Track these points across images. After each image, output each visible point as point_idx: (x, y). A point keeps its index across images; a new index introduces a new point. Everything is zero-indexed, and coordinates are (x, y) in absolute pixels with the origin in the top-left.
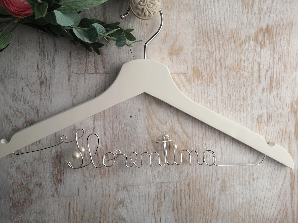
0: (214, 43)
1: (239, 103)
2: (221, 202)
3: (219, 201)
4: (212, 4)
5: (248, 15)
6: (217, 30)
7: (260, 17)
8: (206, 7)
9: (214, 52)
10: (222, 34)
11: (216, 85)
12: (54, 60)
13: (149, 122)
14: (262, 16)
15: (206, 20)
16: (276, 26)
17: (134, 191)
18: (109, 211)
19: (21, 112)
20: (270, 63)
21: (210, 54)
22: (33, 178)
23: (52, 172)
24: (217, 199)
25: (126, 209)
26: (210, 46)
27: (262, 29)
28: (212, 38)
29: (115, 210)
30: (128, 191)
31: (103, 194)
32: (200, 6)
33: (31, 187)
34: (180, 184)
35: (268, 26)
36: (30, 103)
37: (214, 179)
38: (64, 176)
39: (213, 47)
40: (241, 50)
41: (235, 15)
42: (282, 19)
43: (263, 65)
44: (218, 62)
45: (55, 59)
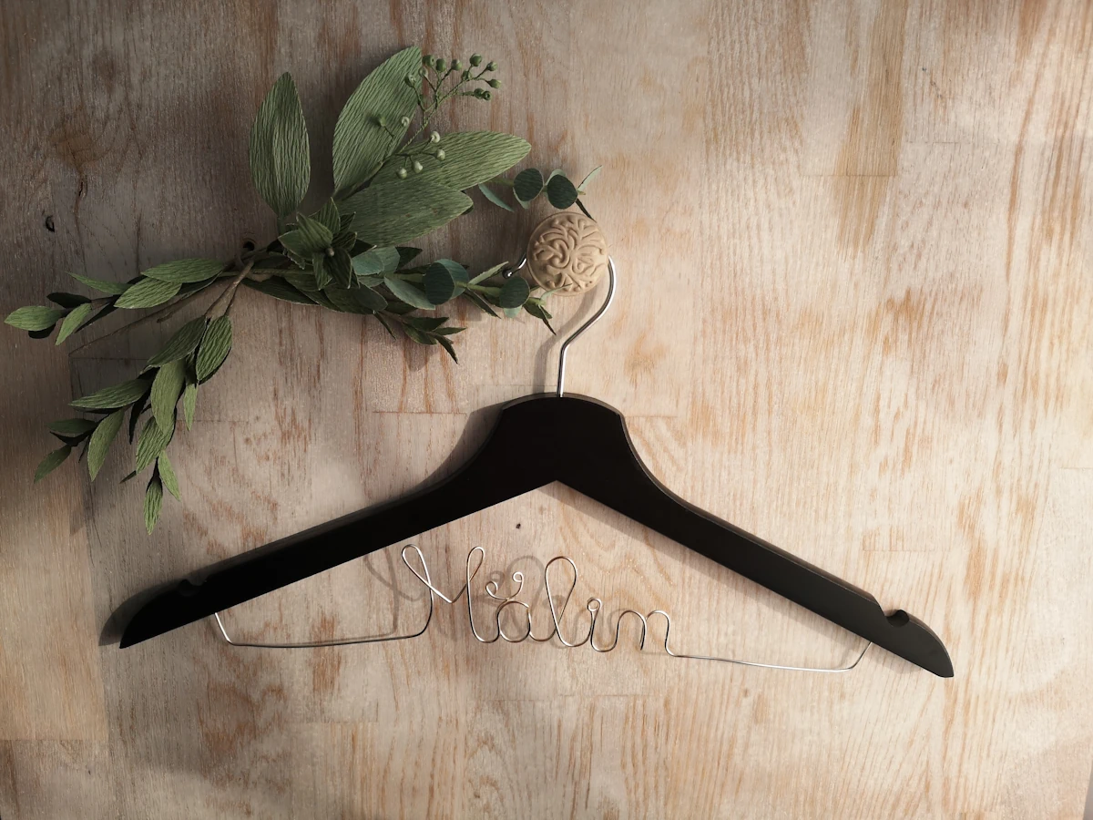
0: (752, 338)
1: (815, 499)
2: (751, 751)
3: (746, 746)
4: (754, 232)
5: (854, 264)
6: (763, 305)
7: (888, 270)
8: (737, 241)
9: (753, 363)
10: (778, 315)
11: (754, 448)
12: (319, 378)
13: (568, 541)
14: (894, 266)
15: (735, 276)
16: (933, 294)
17: (520, 714)
18: (454, 762)
19: (231, 507)
20: (906, 395)
21: (742, 367)
22: (259, 674)
23: (310, 660)
24: (740, 742)
25: (499, 758)
26: (742, 346)
27: (890, 302)
28: (749, 323)
29: (472, 760)
30: (506, 714)
31: (440, 718)
32: (719, 238)
33: (256, 696)
34: (645, 702)
35: (908, 293)
36: (253, 487)
37: (735, 691)
38: (340, 670)
39: (752, 349)
40: (826, 357)
41: (817, 264)
42: (952, 275)
43: (887, 400)
44: (762, 391)
45: (322, 376)
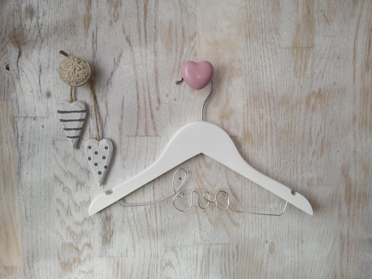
0: (265, 107)
1: (289, 166)
2: (269, 265)
3: (268, 263)
4: (264, 68)
5: (300, 80)
6: (268, 94)
7: (312, 81)
8: (258, 72)
9: (265, 116)
10: (273, 99)
11: (266, 148)
12: (106, 123)
13: (199, 184)
14: (314, 80)
15: (258, 84)
16: (328, 90)
17: (182, 252)
18: (157, 272)
19: (72, 173)
20: (321, 127)
21: (261, 117)
22: (82, 238)
23: (101, 233)
24: (265, 261)
25: (174, 270)
26: (261, 110)
27: (314, 92)
28: (263, 101)
29: (163, 271)
30: (177, 253)
31: (151, 255)
32: (252, 70)
33: (80, 247)
34: (229, 246)
35: (320, 89)
36: (81, 165)
37: (263, 242)
38: (113, 237)
39: (264, 111)
40: (292, 114)
41: (287, 79)
42: (335, 83)
43: (314, 129)
44: (269, 125)
